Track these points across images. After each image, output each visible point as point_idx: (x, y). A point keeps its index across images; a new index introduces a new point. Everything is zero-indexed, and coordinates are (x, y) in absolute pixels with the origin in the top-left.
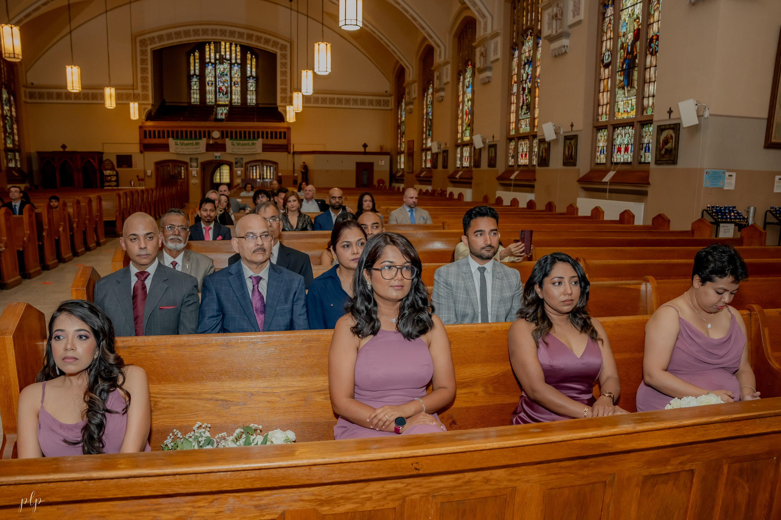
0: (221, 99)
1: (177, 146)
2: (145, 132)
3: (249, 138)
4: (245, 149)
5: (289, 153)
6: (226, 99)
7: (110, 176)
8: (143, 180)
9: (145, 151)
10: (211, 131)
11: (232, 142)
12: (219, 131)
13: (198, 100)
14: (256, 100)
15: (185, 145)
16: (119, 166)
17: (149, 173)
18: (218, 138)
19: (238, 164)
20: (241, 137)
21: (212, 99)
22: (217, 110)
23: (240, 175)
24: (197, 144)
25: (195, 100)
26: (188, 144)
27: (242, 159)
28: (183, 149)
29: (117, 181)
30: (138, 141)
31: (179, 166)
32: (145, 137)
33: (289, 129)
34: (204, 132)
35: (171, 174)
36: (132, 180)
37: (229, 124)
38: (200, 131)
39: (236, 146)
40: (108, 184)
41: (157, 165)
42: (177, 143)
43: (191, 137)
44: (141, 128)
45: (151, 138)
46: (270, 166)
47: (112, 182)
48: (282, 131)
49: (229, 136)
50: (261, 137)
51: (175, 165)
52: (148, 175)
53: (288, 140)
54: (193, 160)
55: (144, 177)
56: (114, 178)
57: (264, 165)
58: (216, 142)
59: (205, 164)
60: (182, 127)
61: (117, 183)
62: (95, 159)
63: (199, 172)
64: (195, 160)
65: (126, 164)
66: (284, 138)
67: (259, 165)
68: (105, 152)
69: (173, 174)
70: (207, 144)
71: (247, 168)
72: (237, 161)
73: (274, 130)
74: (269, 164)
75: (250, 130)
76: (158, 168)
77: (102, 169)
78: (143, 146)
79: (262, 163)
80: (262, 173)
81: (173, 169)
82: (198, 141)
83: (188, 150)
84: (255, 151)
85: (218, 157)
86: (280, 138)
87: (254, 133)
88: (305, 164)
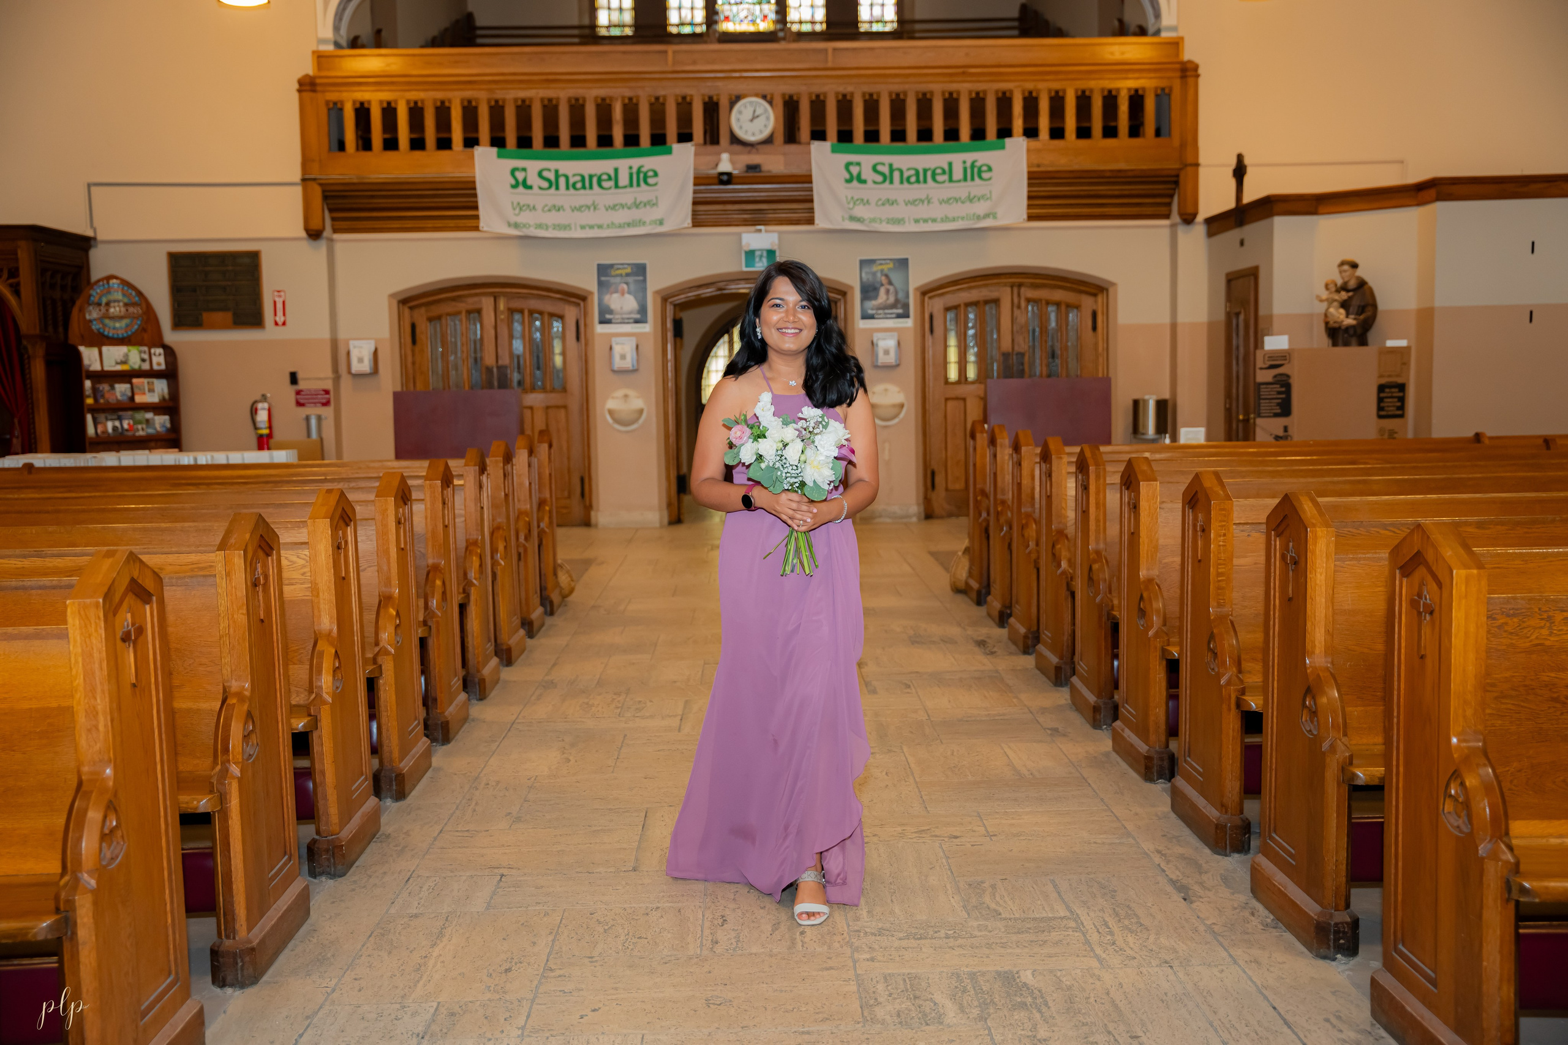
1: (522, 195)
2: (336, 110)
3: (952, 135)
4: (928, 200)
5: (1188, 219)
7: (126, 376)
8: (325, 398)
9: (335, 230)
10: (724, 103)
11: (848, 165)
12: (768, 99)
15: (571, 186)
16: (184, 319)
17: (361, 355)
18: (769, 141)
19: (882, 298)
20: (898, 136)
23: (891, 359)
24: (641, 178)
27: (903, 263)
28: (556, 208)
29: (171, 407)
30: (297, 176)
31: (531, 315)
32: (342, 147)
34: (685, 107)
35: (489, 360)
36: (264, 398)
37: (830, 52)
38: (657, 99)
39: (870, 184)
40: (110, 425)
41: (411, 308)
42: (520, 176)
43: (605, 141)
44: (314, 91)
45: (368, 153)
46: (1063, 307)
47: (139, 416)
48: (1144, 89)
49: (832, 127)
50: (1021, 130)
51: (521, 311)
52: (356, 367)
53: (1183, 145)
54: (617, 276)
55: (328, 385)
56: (151, 390)
57: (1028, 300)
58: (752, 168)
59: (681, 298)
60: (550, 80)
61: (172, 421)
62: (17, 269)
63: (651, 350)
64: (627, 275)
65: (225, 309)
66: (1158, 133)
67: (996, 302)
68: (100, 237)
69: (505, 360)
70: (699, 180)
71: (931, 317)
72: (870, 277)
73: (1098, 85)
74: (1058, 295)
75: (953, 87)
76: (413, 327)
77: (73, 339)
78: (325, 198)
79: (1015, 290)
80: (1016, 348)
81: (504, 331)
82: (649, 162)
83: (588, 217)
84: (987, 216)
85: (765, 254)
86: (1135, 131)
87: (978, 103)
88: (1359, 272)
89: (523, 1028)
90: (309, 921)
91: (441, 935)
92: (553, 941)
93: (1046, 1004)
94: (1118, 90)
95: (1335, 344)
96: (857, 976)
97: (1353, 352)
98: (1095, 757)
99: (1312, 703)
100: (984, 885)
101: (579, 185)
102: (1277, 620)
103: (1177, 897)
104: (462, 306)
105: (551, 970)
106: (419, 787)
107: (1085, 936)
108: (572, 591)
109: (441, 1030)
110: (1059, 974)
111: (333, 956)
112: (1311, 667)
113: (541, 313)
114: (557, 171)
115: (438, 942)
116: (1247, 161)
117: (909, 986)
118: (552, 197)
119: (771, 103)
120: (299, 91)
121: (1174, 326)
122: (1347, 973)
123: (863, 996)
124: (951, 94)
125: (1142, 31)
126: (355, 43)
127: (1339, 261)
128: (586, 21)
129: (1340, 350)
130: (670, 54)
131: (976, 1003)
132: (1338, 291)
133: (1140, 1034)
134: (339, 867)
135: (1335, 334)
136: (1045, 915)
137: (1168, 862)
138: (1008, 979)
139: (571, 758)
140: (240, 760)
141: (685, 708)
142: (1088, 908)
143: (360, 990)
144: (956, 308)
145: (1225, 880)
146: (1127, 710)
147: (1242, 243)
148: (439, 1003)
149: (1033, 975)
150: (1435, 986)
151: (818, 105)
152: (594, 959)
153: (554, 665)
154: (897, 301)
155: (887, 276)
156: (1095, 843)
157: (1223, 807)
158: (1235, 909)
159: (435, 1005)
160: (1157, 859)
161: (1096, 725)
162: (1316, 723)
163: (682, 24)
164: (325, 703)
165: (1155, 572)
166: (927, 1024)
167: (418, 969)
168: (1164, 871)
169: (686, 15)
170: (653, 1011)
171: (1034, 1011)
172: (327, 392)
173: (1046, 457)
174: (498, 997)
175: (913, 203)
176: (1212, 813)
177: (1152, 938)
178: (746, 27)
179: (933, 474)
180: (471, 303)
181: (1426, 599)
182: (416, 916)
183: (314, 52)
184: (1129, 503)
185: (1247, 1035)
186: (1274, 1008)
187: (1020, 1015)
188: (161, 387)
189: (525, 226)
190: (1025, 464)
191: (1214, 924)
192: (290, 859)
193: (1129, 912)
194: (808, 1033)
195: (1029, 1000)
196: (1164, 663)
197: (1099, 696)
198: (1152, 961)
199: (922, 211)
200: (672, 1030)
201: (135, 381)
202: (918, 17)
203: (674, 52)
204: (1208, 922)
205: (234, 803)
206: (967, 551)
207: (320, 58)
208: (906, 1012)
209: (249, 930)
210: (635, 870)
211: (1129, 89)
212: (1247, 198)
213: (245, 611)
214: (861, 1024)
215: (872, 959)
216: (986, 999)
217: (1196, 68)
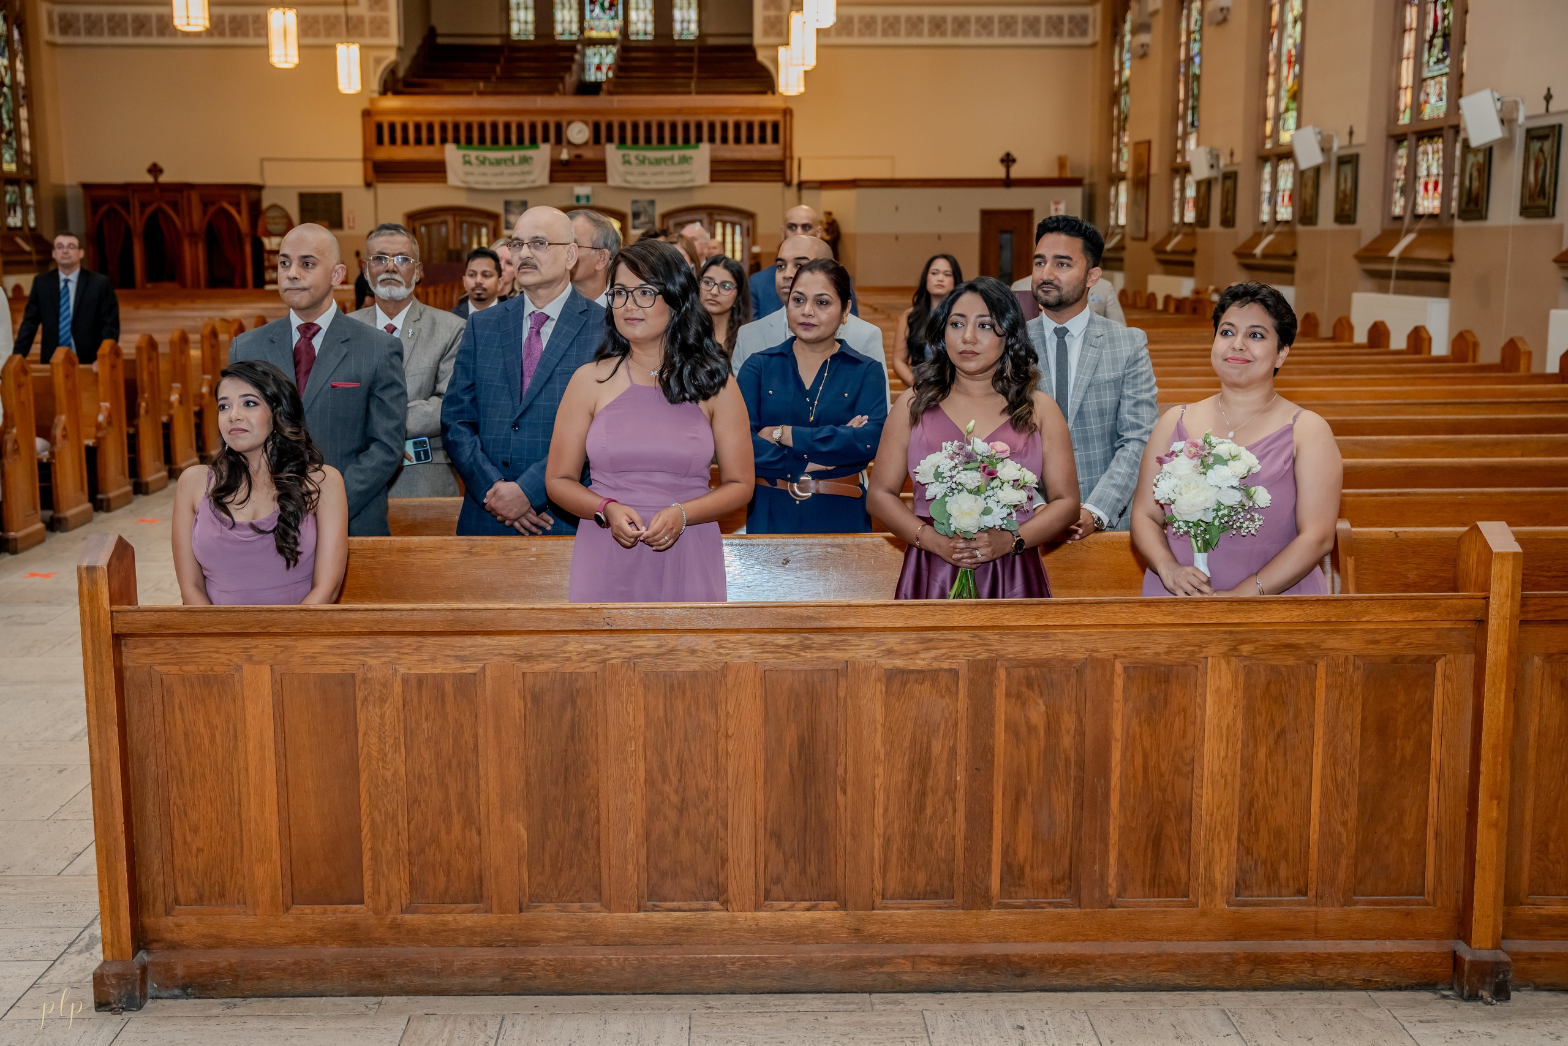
0: (597, 23)
1: (468, 168)
2: (380, 127)
3: (674, 140)
4: (662, 173)
5: (788, 184)
6: (611, 23)
9: (378, 182)
10: (564, 124)
11: (624, 156)
12: (585, 122)
13: (531, 27)
14: (700, 22)
15: (491, 164)
18: (586, 144)
19: (643, 219)
20: (648, 141)
21: (571, 22)
22: (583, 55)
24: (525, 160)
25: (523, 26)
26: (498, 162)
27: (653, 203)
28: (485, 174)
30: (359, 154)
31: (472, 224)
32: (382, 143)
33: (787, 112)
34: (546, 126)
35: (451, 246)
37: (615, 101)
38: (533, 122)
39: (634, 165)
41: (413, 220)
42: (468, 158)
43: (508, 141)
44: (368, 117)
45: (395, 146)
48: (766, 121)
49: (616, 137)
50: (707, 140)
51: (467, 222)
53: (785, 148)
54: (514, 206)
58: (578, 156)
60: (481, 112)
62: (240, 203)
65: (326, 219)
66: (773, 142)
68: (266, 185)
69: (458, 247)
70: (552, 162)
72: (637, 209)
73: (744, 118)
74: (730, 218)
75: (675, 118)
77: (260, 234)
78: (374, 167)
79: (709, 215)
81: (458, 232)
82: (529, 153)
83: (500, 179)
84: (690, 181)
85: (585, 196)
86: (762, 141)
87: (686, 126)
94: (754, 121)
101: (495, 163)
104: (439, 219)
113: (478, 223)
114: (485, 157)
118: (482, 169)
119: (587, 125)
120: (362, 116)
124: (673, 122)
126: (384, 94)
130: (539, 101)
132: (824, 225)
151: (610, 126)
154: (649, 220)
155: (645, 208)
175: (655, 174)
180: (443, 218)
183: (369, 98)
189: (470, 183)
199: (659, 178)
207: (372, 101)
211: (759, 121)
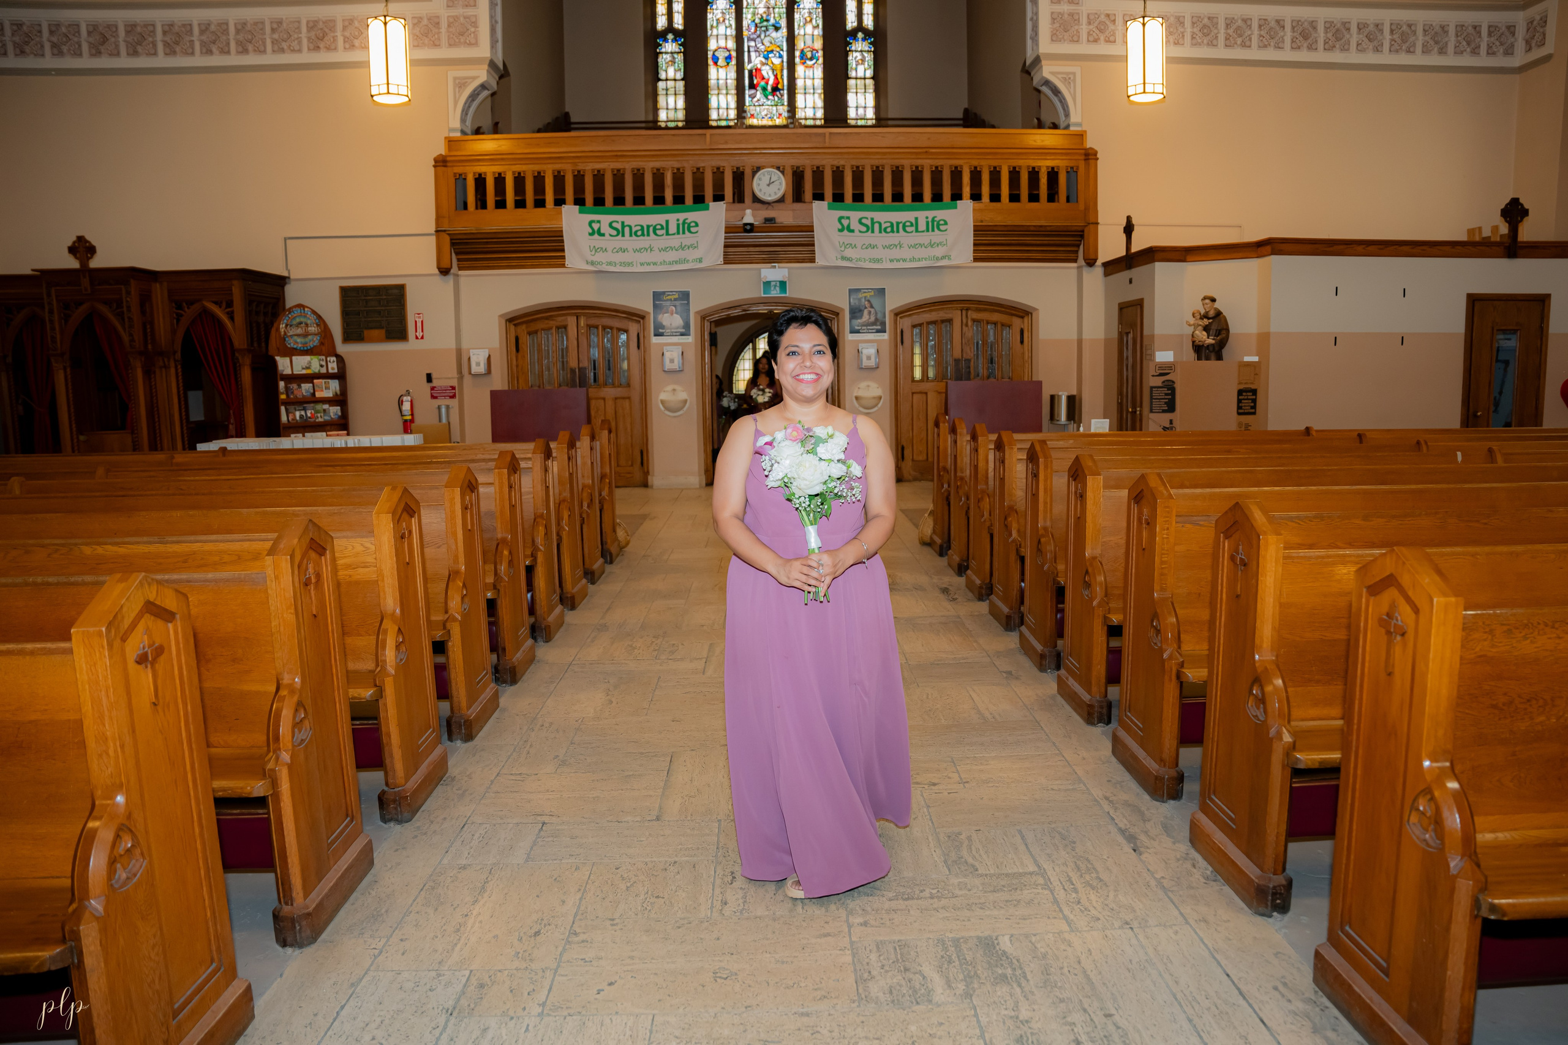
1: (597, 241)
2: (461, 179)
3: (917, 197)
4: (900, 245)
5: (1091, 262)
7: (310, 378)
8: (452, 393)
9: (460, 269)
10: (748, 172)
11: (840, 219)
12: (781, 170)
15: (634, 234)
16: (351, 335)
17: (478, 360)
18: (781, 200)
19: (865, 317)
20: (878, 198)
23: (872, 363)
24: (686, 227)
27: (881, 292)
28: (622, 250)
29: (341, 400)
30: (432, 229)
31: (604, 329)
32: (465, 207)
34: (718, 174)
35: (573, 363)
36: (408, 393)
37: (827, 136)
38: (698, 169)
39: (857, 233)
40: (298, 414)
41: (515, 325)
42: (596, 226)
43: (659, 200)
44: (445, 166)
45: (485, 211)
46: (999, 326)
47: (319, 407)
48: (1058, 167)
49: (828, 191)
50: (969, 195)
51: (597, 327)
52: (475, 369)
53: (1087, 209)
54: (667, 300)
55: (455, 383)
56: (327, 388)
57: (974, 320)
58: (769, 220)
59: (716, 317)
60: (618, 156)
61: (342, 410)
62: (232, 301)
63: (692, 356)
64: (675, 300)
65: (381, 327)
66: (1068, 200)
67: (950, 321)
68: (292, 277)
69: (585, 363)
70: (729, 229)
71: (902, 332)
72: (857, 302)
73: (1024, 164)
74: (996, 317)
75: (919, 162)
76: (517, 339)
77: (272, 350)
78: (453, 244)
79: (964, 312)
80: (964, 356)
81: (583, 341)
82: (692, 216)
83: (645, 257)
84: (943, 258)
85: (778, 284)
86: (1052, 198)
87: (937, 174)
88: (1217, 305)
89: (543, 1005)
90: (372, 871)
91: (483, 889)
92: (581, 899)
93: (1025, 977)
94: (1040, 167)
95: (1199, 359)
96: (852, 943)
97: (1212, 364)
98: (1044, 700)
99: (1259, 692)
100: (961, 837)
101: (639, 233)
102: (1223, 613)
103: (1127, 848)
104: (553, 323)
105: (576, 934)
106: (485, 729)
107: (1053, 894)
108: (627, 543)
109: (469, 1005)
110: (1033, 939)
111: (387, 911)
112: (1260, 660)
113: (611, 328)
114: (623, 223)
115: (480, 897)
116: (1134, 222)
117: (899, 957)
118: (619, 242)
119: (783, 172)
120: (435, 166)
121: (1080, 342)
122: (1284, 930)
123: (858, 968)
124: (917, 167)
125: (1055, 126)
126: (478, 131)
127: (1202, 297)
128: (651, 118)
129: (1203, 363)
130: (708, 136)
131: (961, 976)
132: (1201, 318)
133: (1113, 1011)
134: (406, 814)
135: (1199, 350)
136: (1016, 870)
137: (1116, 809)
138: (988, 945)
139: (613, 700)
140: (290, 747)
141: (709, 650)
142: (1053, 862)
143: (403, 954)
144: (920, 325)
145: (1167, 829)
146: (1071, 661)
147: (1131, 282)
148: (471, 971)
149: (1011, 941)
150: (1387, 975)
151: (818, 174)
152: (615, 922)
153: (609, 609)
154: (876, 320)
155: (869, 301)
156: (1052, 789)
157: (1161, 761)
158: (1178, 860)
159: (467, 973)
160: (1106, 807)
161: (1042, 668)
162: (1262, 710)
163: (720, 120)
164: (389, 675)
165: (1098, 552)
166: (918, 1003)
167: (458, 930)
168: (1113, 819)
169: (723, 113)
170: (664, 986)
171: (1015, 986)
172: (453, 388)
173: (999, 446)
174: (525, 966)
175: (889, 247)
176: (1152, 765)
177: (1112, 894)
178: (766, 122)
179: (903, 448)
180: (560, 321)
181: (1397, 620)
182: (464, 868)
183: (446, 138)
184: (1076, 493)
185: (1209, 1009)
186: (1228, 975)
187: (1002, 990)
188: (334, 385)
189: (599, 263)
190: (981, 451)
191: (1163, 877)
192: (352, 821)
193: (1089, 866)
194: (807, 1015)
195: (1009, 971)
196: (1106, 628)
197: (1045, 645)
198: (1114, 922)
199: (896, 253)
200: (681, 1010)
201: (315, 381)
202: (890, 116)
203: (711, 135)
204: (1158, 876)
205: (285, 787)
206: (932, 513)
208: (898, 988)
209: (306, 896)
210: (658, 819)
211: (1047, 167)
212: (1134, 249)
213: (293, 611)
214: (856, 1004)
215: (865, 924)
216: (970, 971)
217: (1096, 153)
